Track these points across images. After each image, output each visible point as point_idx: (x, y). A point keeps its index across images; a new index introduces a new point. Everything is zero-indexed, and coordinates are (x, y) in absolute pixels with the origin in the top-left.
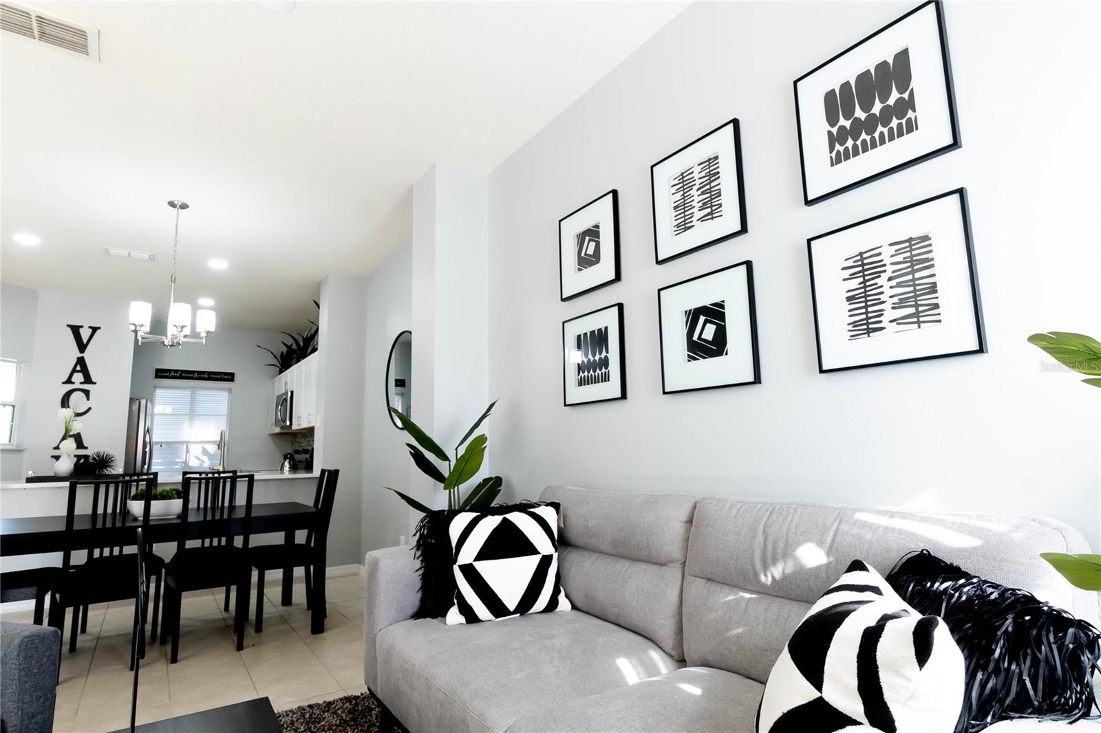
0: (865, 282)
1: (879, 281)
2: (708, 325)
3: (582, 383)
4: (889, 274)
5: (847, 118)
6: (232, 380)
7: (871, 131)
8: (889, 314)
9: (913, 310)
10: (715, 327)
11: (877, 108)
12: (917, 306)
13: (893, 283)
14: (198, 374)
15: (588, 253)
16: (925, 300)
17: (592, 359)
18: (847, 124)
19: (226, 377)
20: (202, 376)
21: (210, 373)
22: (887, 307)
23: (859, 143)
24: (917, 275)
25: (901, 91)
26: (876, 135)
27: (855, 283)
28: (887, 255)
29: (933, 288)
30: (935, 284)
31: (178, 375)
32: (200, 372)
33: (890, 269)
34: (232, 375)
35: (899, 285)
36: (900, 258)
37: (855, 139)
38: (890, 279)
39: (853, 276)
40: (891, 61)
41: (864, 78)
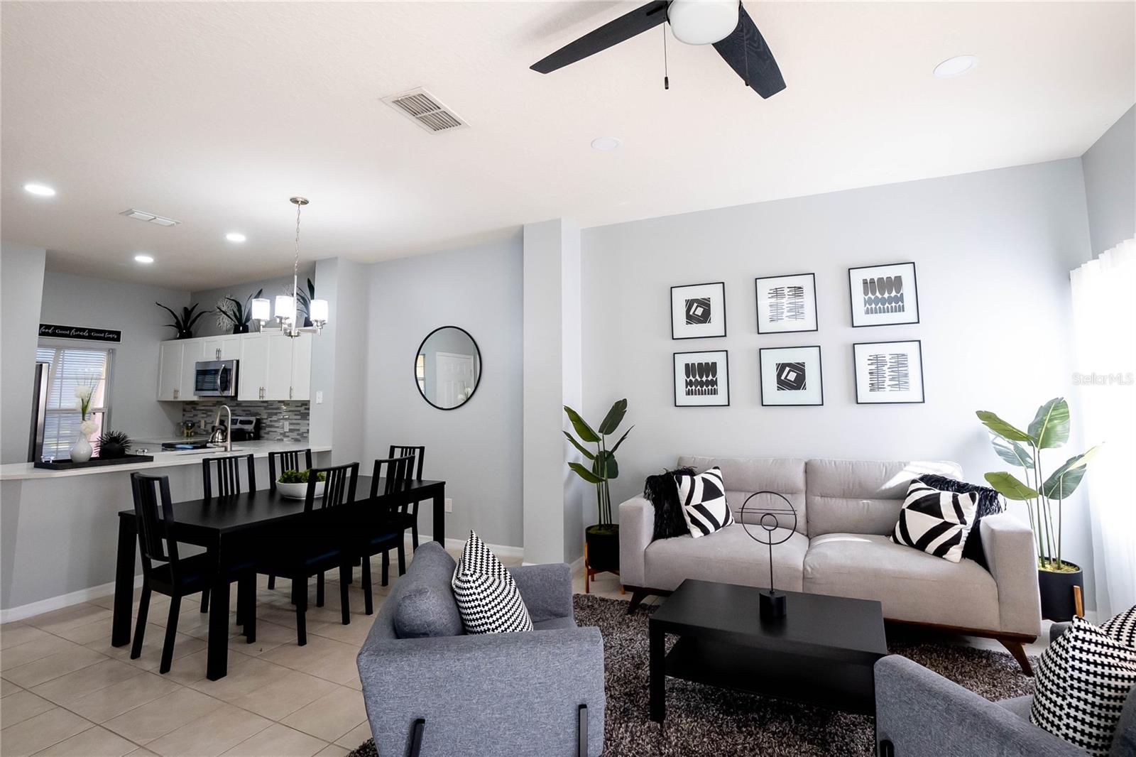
0: (878, 367)
1: (884, 368)
2: (791, 373)
3: (688, 393)
4: (888, 366)
5: (873, 294)
6: (118, 339)
7: (883, 304)
8: (888, 382)
9: (897, 383)
10: (796, 374)
11: (886, 295)
12: (899, 381)
13: (890, 370)
14: (76, 331)
15: (696, 313)
16: (903, 379)
17: (699, 380)
18: (873, 297)
19: (111, 336)
20: (81, 333)
21: (91, 331)
22: (887, 379)
23: (877, 307)
24: (900, 369)
25: (897, 292)
26: (886, 307)
27: (873, 367)
28: (888, 358)
29: (906, 375)
30: (907, 374)
31: (50, 331)
32: (78, 329)
33: (889, 364)
34: (118, 333)
35: (892, 371)
36: (893, 361)
37: (876, 305)
38: (889, 368)
39: (872, 364)
40: (893, 278)
41: (880, 280)
